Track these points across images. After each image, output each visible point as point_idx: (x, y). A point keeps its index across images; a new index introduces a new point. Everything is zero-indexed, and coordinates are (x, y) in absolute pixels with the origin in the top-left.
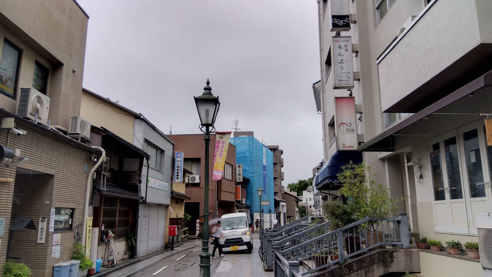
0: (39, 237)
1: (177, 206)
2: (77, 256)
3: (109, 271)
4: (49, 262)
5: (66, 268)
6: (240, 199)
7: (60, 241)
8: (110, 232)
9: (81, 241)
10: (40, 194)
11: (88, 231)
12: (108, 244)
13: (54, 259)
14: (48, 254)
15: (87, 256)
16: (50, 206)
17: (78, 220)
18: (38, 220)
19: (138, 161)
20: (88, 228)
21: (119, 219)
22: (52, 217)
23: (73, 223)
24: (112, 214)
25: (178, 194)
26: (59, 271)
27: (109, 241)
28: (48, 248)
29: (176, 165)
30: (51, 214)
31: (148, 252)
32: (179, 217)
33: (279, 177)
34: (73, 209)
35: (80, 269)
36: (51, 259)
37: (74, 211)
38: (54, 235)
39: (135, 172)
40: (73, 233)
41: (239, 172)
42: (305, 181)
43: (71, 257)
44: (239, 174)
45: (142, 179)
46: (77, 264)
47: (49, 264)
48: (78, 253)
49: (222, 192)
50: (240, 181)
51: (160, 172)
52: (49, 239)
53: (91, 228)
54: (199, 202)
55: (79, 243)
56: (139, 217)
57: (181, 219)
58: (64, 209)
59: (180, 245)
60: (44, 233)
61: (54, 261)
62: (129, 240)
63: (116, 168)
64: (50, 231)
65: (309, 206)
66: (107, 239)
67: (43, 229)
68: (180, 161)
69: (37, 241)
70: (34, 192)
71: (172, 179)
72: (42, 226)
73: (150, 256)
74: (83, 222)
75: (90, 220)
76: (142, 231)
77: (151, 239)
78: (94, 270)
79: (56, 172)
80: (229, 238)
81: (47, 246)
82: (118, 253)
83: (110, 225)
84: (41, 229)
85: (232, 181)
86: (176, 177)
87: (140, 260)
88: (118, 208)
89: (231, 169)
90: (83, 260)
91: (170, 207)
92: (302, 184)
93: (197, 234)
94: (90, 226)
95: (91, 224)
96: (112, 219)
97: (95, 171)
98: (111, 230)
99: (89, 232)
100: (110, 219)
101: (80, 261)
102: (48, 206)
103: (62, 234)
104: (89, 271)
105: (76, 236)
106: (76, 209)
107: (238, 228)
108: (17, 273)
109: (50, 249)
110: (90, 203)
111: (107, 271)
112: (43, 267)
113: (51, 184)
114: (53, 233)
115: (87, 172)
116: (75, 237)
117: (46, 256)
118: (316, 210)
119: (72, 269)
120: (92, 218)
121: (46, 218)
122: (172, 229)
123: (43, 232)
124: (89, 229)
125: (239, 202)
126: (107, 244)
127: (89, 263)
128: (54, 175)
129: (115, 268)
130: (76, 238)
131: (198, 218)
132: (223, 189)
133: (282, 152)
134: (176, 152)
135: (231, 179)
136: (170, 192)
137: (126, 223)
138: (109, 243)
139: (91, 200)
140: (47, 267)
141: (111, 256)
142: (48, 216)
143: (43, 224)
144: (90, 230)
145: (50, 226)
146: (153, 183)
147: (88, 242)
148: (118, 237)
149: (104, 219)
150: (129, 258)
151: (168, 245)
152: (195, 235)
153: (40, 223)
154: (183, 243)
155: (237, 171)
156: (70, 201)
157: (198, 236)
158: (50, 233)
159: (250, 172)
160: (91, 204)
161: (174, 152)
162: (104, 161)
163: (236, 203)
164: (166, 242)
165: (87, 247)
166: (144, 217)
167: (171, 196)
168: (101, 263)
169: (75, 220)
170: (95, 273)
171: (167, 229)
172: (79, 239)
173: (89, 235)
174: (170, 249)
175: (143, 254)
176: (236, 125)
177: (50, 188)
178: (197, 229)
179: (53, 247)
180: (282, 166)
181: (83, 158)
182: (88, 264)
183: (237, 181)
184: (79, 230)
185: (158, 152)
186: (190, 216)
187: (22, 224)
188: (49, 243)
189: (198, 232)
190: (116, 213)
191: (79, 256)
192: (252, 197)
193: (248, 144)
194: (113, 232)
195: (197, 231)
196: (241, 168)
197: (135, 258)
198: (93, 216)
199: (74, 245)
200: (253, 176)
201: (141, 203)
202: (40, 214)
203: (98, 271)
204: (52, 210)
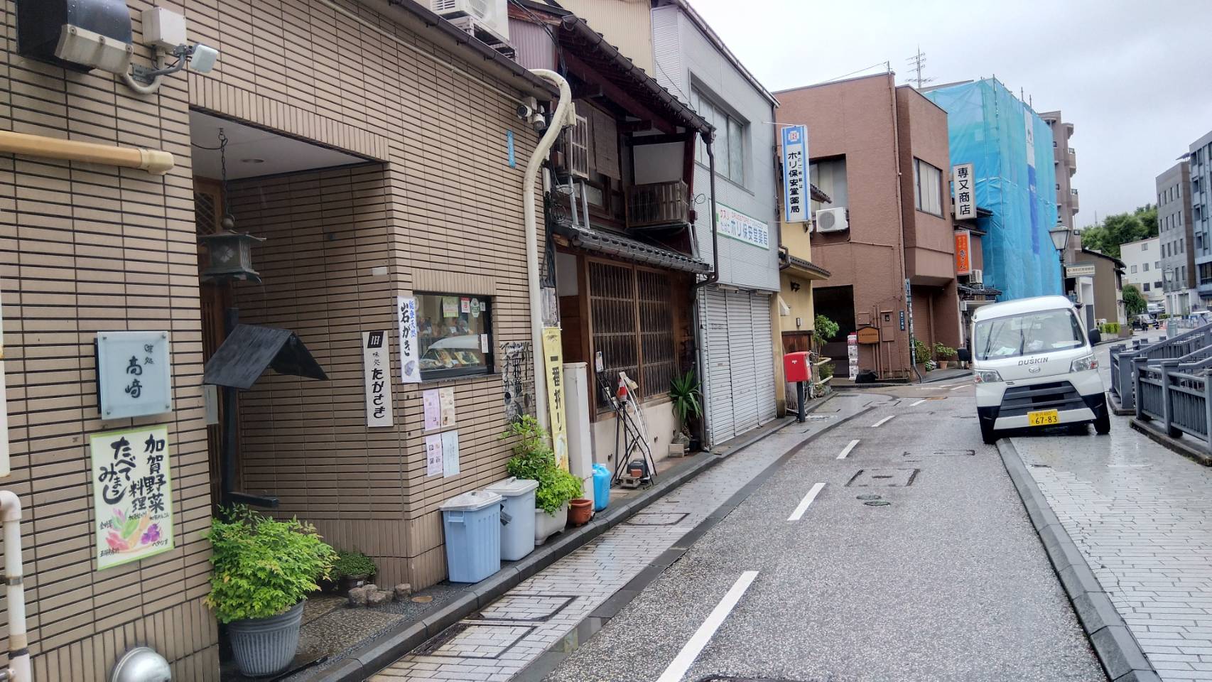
0: (371, 408)
1: (794, 296)
2: (524, 462)
3: (638, 502)
4: (421, 496)
5: (486, 514)
6: (968, 269)
7: (452, 417)
8: (622, 374)
9: (531, 409)
10: (351, 242)
11: (550, 376)
12: (621, 415)
13: (440, 482)
14: (411, 467)
15: (558, 461)
16: (391, 287)
17: (510, 337)
18: (357, 343)
19: (677, 148)
20: (551, 365)
21: (643, 337)
22: (406, 329)
23: (496, 350)
24: (619, 318)
25: (798, 262)
26: (462, 525)
27: (624, 403)
28: (409, 443)
29: (787, 169)
30: (400, 316)
31: (737, 430)
32: (802, 329)
33: (1066, 205)
34: (488, 300)
35: (538, 510)
36: (427, 486)
37: (493, 306)
38: (426, 394)
39: (673, 183)
40: (499, 383)
41: (964, 190)
42: (1124, 217)
43: (503, 468)
44: (965, 196)
45: (697, 208)
46: (526, 494)
47: (422, 504)
48: (528, 455)
49: (917, 251)
50: (966, 216)
51: (742, 187)
52: (408, 412)
53: (559, 363)
54: (851, 286)
55: (525, 417)
56: (702, 327)
57: (808, 334)
58: (456, 299)
59: (817, 407)
60: (387, 391)
61: (440, 489)
62: (680, 398)
63: (613, 172)
64: (405, 379)
65: (1142, 286)
66: (618, 399)
67: (379, 376)
68: (799, 153)
69: (366, 421)
70: (330, 237)
71: (778, 213)
72: (377, 362)
73: (746, 444)
74: (528, 344)
75: (553, 337)
76: (713, 369)
77: (741, 393)
78: (590, 505)
79: (393, 151)
80: (1018, 383)
81: (402, 436)
82: (655, 439)
83: (620, 354)
84: (375, 377)
85: (942, 217)
86: (790, 206)
87: (722, 456)
88: (637, 301)
89: (937, 181)
90: (546, 478)
91: (780, 299)
92: (1118, 226)
93: (853, 375)
94: (554, 359)
95: (558, 352)
96: (624, 334)
97: (545, 164)
98: (626, 371)
99: (556, 379)
100: (617, 334)
101: (535, 483)
102: (386, 286)
103: (459, 388)
104: (572, 512)
105: (512, 394)
106: (499, 299)
107: (1049, 348)
108: (263, 569)
109: (419, 449)
110: (544, 278)
111: (633, 504)
112: (399, 515)
113: (381, 200)
114: (421, 387)
115: (518, 167)
116: (508, 396)
117: (404, 476)
118: (1168, 294)
119: (509, 513)
120: (557, 331)
121: (386, 333)
122: (794, 362)
123: (381, 386)
124: (554, 369)
125: (964, 279)
126: (619, 414)
127: (566, 486)
128: (388, 162)
129: (653, 491)
130: (512, 400)
131: (853, 331)
132: (920, 242)
133: (1070, 130)
134: (783, 127)
135: (939, 212)
136: (776, 255)
137: (667, 348)
138: (624, 412)
139: (546, 267)
140: (413, 515)
141: (634, 448)
142: (389, 325)
143: (376, 354)
144: (558, 373)
145: (404, 360)
146: (729, 223)
147: (557, 411)
148: (646, 391)
149: (600, 335)
150: (687, 454)
151: (786, 409)
152: (846, 379)
153: (368, 353)
154: (824, 399)
155: (957, 186)
156: (468, 270)
157: (857, 381)
158: (406, 388)
159: (989, 189)
160: (549, 279)
161: (775, 126)
162: (572, 123)
163: (957, 285)
164: (780, 399)
165: (555, 431)
166: (716, 327)
167: (780, 264)
168: (608, 477)
169: (501, 337)
170: (593, 513)
171: (780, 363)
172: (522, 405)
173: (557, 388)
174: (795, 418)
175: (725, 438)
176: (919, 70)
177: (382, 215)
178: (851, 360)
179: (429, 441)
180: (1073, 171)
181: (496, 109)
182: (566, 489)
183: (959, 217)
184: (519, 372)
185: (732, 126)
186: (836, 326)
187: (255, 357)
188: (408, 428)
189: (855, 368)
190: (632, 314)
191: (531, 462)
192: (1000, 263)
193: (981, 104)
194: (633, 377)
195: (852, 365)
196: (969, 177)
197: (707, 451)
198: (559, 323)
199: (509, 427)
200: (1001, 200)
201: (702, 283)
202: (364, 319)
203: (603, 506)
204: (401, 301)
